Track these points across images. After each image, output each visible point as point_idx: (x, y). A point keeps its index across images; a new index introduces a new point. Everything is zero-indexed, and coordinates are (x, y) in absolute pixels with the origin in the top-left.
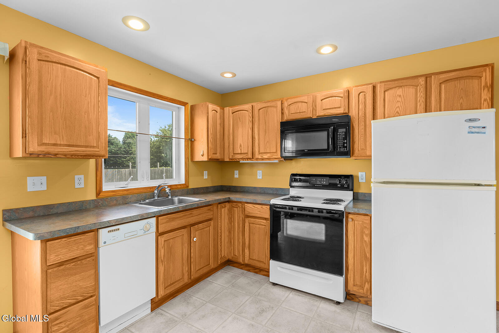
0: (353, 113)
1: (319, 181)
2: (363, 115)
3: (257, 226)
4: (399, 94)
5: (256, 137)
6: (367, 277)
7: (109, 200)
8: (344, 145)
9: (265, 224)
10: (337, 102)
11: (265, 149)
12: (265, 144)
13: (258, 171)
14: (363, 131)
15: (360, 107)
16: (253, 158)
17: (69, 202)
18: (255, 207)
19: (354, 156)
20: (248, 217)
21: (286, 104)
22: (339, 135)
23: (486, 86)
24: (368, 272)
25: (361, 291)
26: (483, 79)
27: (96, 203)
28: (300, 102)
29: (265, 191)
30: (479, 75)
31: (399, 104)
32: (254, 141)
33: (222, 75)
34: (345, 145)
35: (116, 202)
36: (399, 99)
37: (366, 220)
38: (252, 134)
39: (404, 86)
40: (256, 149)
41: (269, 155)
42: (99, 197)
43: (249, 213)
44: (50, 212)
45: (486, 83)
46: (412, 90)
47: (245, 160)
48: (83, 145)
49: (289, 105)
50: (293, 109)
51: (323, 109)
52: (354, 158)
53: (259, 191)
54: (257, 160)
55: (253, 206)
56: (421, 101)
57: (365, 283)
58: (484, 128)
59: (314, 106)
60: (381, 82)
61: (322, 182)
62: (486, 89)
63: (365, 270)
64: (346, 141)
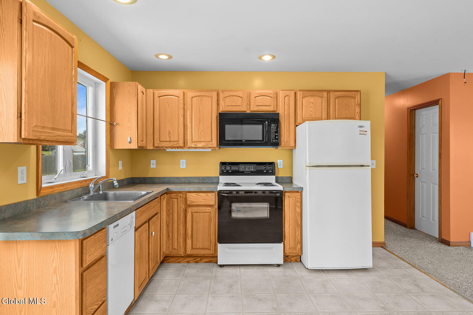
0: (280, 111)
1: (248, 168)
2: (288, 114)
3: (201, 214)
4: (312, 102)
5: (189, 125)
6: (299, 240)
7: (49, 199)
8: (275, 137)
9: (210, 211)
10: (268, 101)
11: (200, 138)
12: (200, 132)
13: (181, 161)
14: (288, 126)
15: (286, 108)
16: (184, 147)
18: (199, 196)
19: (281, 146)
20: (190, 206)
21: (221, 96)
22: (272, 129)
23: (358, 104)
24: (299, 235)
25: (295, 251)
26: (356, 99)
27: (38, 203)
28: (235, 96)
29: (189, 181)
30: (355, 96)
31: (311, 109)
32: (186, 129)
33: (157, 56)
34: (277, 137)
36: (312, 105)
37: (298, 196)
38: (184, 121)
39: (314, 96)
40: (189, 137)
41: (203, 144)
42: (39, 195)
43: (192, 202)
45: (358, 102)
46: (319, 100)
47: (174, 148)
49: (225, 98)
50: (229, 101)
51: (257, 106)
52: (281, 148)
53: (183, 181)
54: (189, 149)
55: (197, 195)
56: (325, 108)
57: (297, 245)
58: (366, 132)
59: (248, 101)
60: (300, 91)
61: (251, 169)
62: (358, 106)
63: (297, 234)
64: (277, 134)
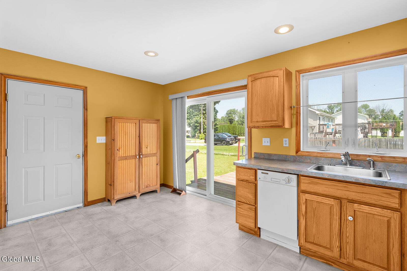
7: (304, 158)
17: (279, 154)
27: (295, 158)
35: (310, 161)
42: (297, 154)
44: (270, 158)
48: (269, 120)
